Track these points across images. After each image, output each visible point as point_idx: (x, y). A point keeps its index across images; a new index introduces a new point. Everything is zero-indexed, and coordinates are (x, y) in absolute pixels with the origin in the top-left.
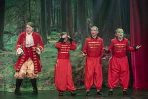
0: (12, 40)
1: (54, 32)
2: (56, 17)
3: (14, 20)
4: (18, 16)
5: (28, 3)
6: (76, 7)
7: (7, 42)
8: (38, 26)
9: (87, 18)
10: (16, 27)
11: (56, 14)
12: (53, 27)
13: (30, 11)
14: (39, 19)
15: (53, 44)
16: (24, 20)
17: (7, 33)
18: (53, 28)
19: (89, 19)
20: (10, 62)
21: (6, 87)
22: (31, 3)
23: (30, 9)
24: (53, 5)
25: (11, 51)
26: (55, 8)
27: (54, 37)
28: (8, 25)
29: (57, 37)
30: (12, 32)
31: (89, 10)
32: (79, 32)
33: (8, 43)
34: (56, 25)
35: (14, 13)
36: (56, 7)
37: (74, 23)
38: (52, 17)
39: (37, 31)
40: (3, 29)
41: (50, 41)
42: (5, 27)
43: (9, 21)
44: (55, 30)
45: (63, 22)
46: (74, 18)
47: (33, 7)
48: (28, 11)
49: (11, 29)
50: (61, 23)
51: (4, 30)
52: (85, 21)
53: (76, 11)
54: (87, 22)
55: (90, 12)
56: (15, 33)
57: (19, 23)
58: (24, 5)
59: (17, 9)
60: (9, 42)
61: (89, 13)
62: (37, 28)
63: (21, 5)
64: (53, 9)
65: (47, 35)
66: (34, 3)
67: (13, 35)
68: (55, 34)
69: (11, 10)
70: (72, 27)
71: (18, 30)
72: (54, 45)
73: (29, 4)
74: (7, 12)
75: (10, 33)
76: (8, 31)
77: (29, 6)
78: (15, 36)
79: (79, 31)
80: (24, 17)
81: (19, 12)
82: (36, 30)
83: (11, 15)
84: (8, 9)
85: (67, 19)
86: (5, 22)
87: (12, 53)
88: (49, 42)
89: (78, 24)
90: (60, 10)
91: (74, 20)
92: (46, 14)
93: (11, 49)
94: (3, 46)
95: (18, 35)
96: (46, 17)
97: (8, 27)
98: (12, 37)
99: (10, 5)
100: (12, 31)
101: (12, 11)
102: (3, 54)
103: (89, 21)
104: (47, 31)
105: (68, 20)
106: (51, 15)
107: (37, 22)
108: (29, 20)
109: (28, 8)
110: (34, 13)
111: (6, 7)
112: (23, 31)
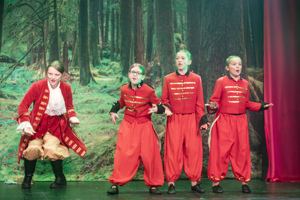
0: (17, 75)
1: (105, 61)
2: (110, 28)
3: (21, 34)
4: (31, 26)
6: (150, 11)
7: (6, 78)
8: (71, 48)
9: (176, 32)
10: (25, 48)
11: (110, 23)
12: (104, 49)
13: (55, 16)
14: (75, 33)
15: (103, 85)
16: (43, 35)
17: (6, 60)
18: (104, 52)
19: (179, 35)
20: (9, 122)
21: (2, 172)
23: (55, 12)
24: (105, 4)
25: (14, 98)
26: (108, 9)
27: (105, 69)
28: (9, 44)
29: (111, 71)
30: (18, 60)
31: (179, 17)
32: (156, 61)
33: (9, 81)
34: (109, 45)
35: (23, 19)
36: (111, 7)
37: (146, 42)
38: (102, 28)
39: (70, 57)
41: (96, 79)
42: (2, 48)
43: (11, 36)
44: (107, 57)
45: (123, 39)
46: (146, 32)
47: (62, 8)
48: (51, 16)
49: (14, 52)
50: (120, 41)
52: (170, 38)
53: (151, 18)
54: (175, 40)
55: (182, 21)
56: (24, 61)
57: (32, 39)
58: (45, 3)
59: (30, 12)
60: (9, 79)
61: (179, 21)
62: (70, 52)
63: (38, 4)
64: (105, 12)
65: (91, 65)
67: (20, 65)
68: (107, 65)
69: (17, 13)
70: (143, 52)
71: (29, 56)
72: (105, 87)
74: (7, 17)
75: (14, 61)
76: (8, 55)
77: (55, 6)
78: (22, 68)
79: (157, 58)
80: (42, 28)
81: (32, 17)
82: (68, 55)
83: (15, 24)
84: (9, 10)
85: (133, 35)
86: (3, 38)
87: (15, 102)
88: (93, 80)
89: (154, 45)
90: (118, 15)
91: (146, 36)
92: (90, 22)
93: (15, 94)
95: (29, 65)
96: (89, 29)
97: (8, 48)
98: (17, 70)
99: (14, 3)
100: (18, 56)
101: (19, 15)
103: (178, 39)
104: (91, 57)
105: (136, 37)
106: (99, 25)
107: (70, 40)
108: (54, 34)
109: (53, 10)
110: (63, 20)
111: (6, 6)
112: (40, 57)
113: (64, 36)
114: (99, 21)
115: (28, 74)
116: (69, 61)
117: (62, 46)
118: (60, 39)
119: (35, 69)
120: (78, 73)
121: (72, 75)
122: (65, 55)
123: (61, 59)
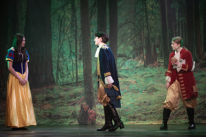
0: (127, 64)
3: (129, 40)
4: (134, 35)
5: (145, 18)
7: (121, 66)
8: (158, 46)
10: (131, 48)
14: (160, 37)
16: (141, 40)
17: (121, 56)
20: (125, 91)
22: (149, 17)
23: (148, 26)
24: (177, 18)
25: (127, 77)
28: (122, 47)
30: (127, 55)
33: (123, 68)
35: (129, 31)
36: (180, 20)
37: (203, 40)
38: (176, 33)
39: (158, 52)
40: (117, 51)
42: (118, 49)
43: (123, 41)
46: (203, 34)
47: (152, 23)
48: (145, 28)
49: (125, 51)
50: (187, 40)
53: (205, 25)
56: (131, 56)
57: (135, 43)
58: (141, 20)
59: (133, 26)
60: (123, 66)
62: (157, 49)
63: (137, 21)
66: (153, 17)
67: (129, 58)
69: (125, 28)
70: (201, 46)
71: (134, 53)
73: (147, 19)
74: (120, 31)
75: (125, 56)
76: (122, 53)
77: (147, 22)
78: (130, 60)
80: (140, 35)
81: (134, 30)
83: (125, 34)
84: (121, 27)
85: (195, 36)
86: (118, 43)
87: (128, 80)
90: (185, 24)
91: (203, 36)
92: (168, 30)
93: (127, 75)
95: (134, 58)
96: (168, 34)
97: (122, 49)
98: (127, 61)
99: (123, 22)
100: (127, 53)
101: (127, 29)
106: (174, 31)
107: (157, 41)
108: (148, 39)
109: (146, 24)
110: (153, 30)
111: (119, 24)
112: (140, 53)
113: (153, 40)
114: (174, 29)
115: (134, 63)
116: (157, 55)
117: (153, 45)
118: (151, 41)
119: (138, 60)
120: (163, 61)
121: (159, 62)
122: (155, 51)
123: (153, 54)
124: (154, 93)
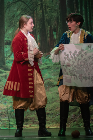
3: (18, 23)
7: (9, 56)
8: (55, 30)
11: (83, 9)
13: (42, 7)
14: (57, 18)
17: (9, 43)
21: (11, 123)
23: (42, 4)
28: (10, 32)
35: (19, 12)
39: (55, 37)
40: (4, 37)
42: (6, 35)
43: (11, 25)
48: (39, 8)
51: (6, 39)
59: (23, 6)
62: (54, 33)
69: (14, 8)
74: (7, 12)
76: (10, 39)
81: (25, 10)
82: (53, 35)
83: (14, 16)
84: (9, 7)
86: (6, 28)
90: (89, 1)
92: (68, 9)
94: (4, 63)
97: (10, 34)
101: (16, 9)
102: (4, 74)
107: (54, 24)
108: (42, 20)
109: (39, 3)
110: (48, 9)
111: (6, 4)
113: (49, 22)
114: (75, 7)
116: (54, 40)
117: (49, 29)
118: (46, 24)
122: (52, 36)
123: (48, 39)
124: (51, 89)
